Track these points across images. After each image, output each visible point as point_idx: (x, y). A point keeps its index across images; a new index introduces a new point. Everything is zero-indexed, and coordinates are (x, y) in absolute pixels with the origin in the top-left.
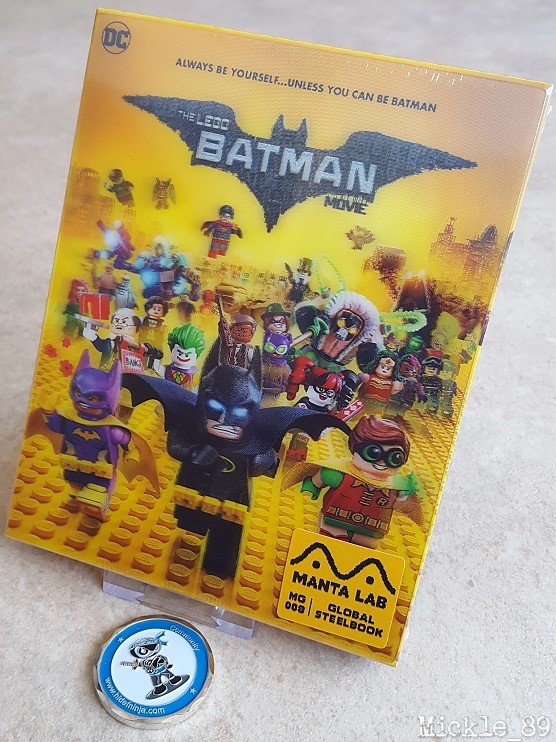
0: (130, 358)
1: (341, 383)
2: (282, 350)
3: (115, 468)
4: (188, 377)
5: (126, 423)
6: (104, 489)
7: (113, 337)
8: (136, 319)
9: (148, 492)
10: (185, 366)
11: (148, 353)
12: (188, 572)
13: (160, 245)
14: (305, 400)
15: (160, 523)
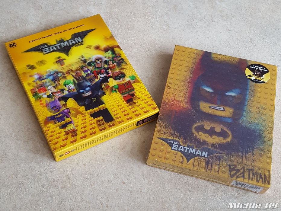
0: (57, 94)
1: (104, 70)
2: (89, 72)
3: (70, 118)
4: (73, 89)
5: (67, 107)
6: (71, 124)
7: (50, 93)
8: (53, 87)
9: (83, 117)
10: (71, 88)
11: (61, 91)
12: (104, 126)
13: (49, 71)
14: (100, 77)
15: (90, 121)
